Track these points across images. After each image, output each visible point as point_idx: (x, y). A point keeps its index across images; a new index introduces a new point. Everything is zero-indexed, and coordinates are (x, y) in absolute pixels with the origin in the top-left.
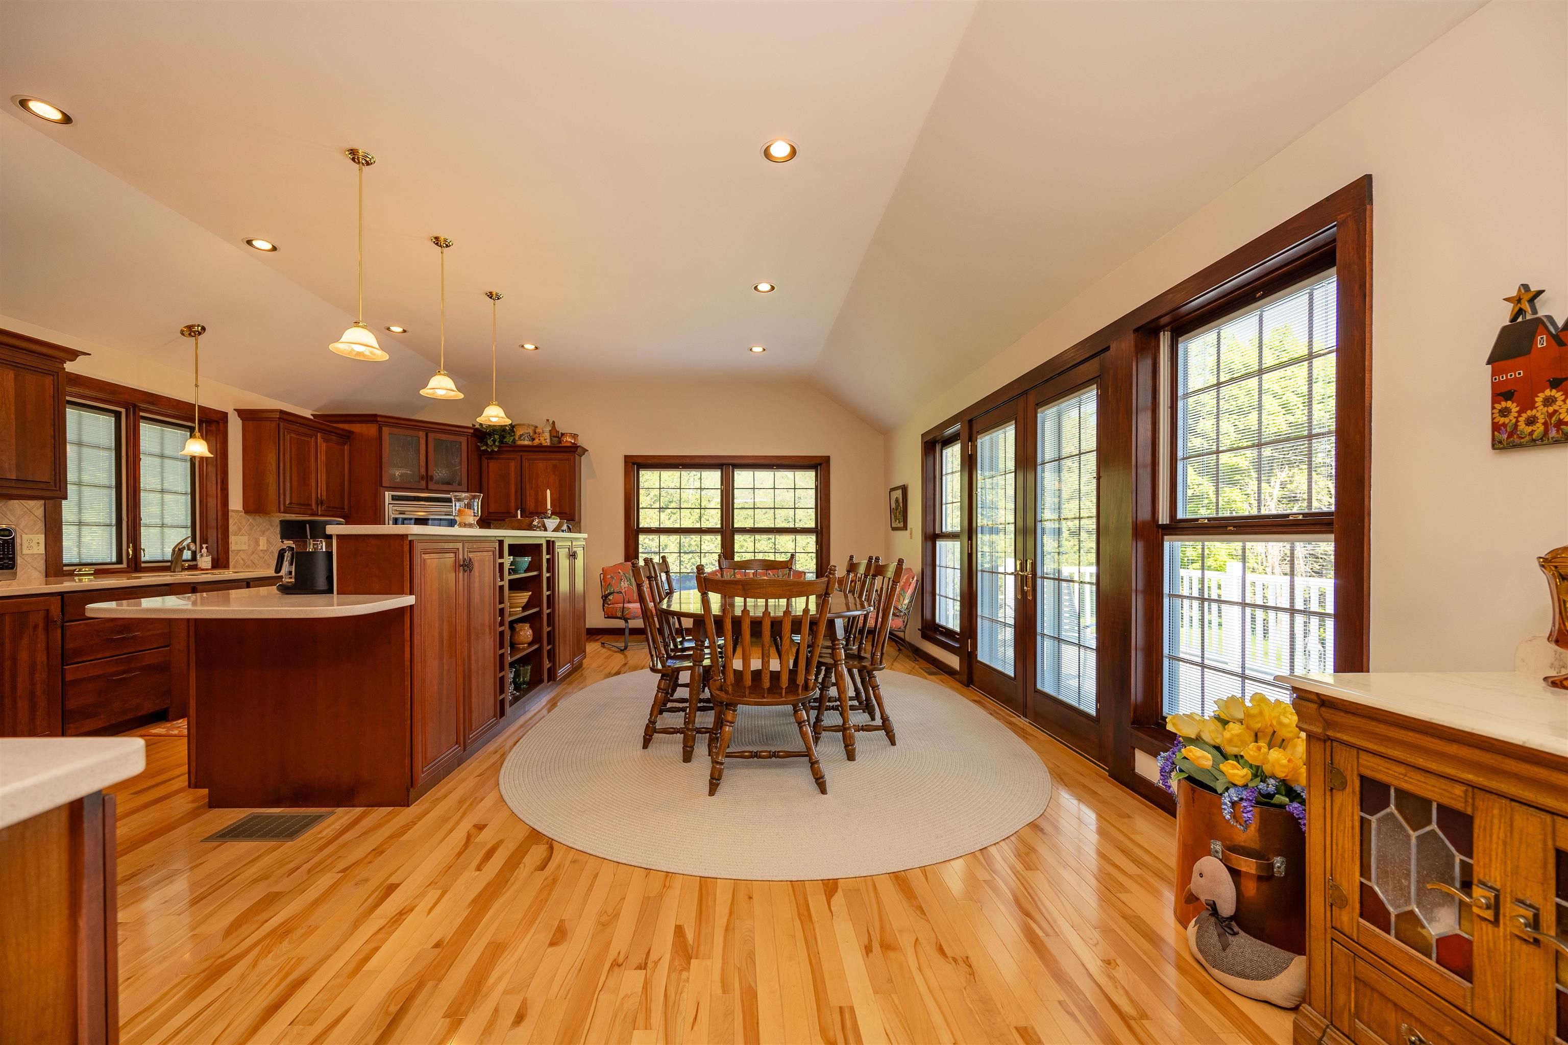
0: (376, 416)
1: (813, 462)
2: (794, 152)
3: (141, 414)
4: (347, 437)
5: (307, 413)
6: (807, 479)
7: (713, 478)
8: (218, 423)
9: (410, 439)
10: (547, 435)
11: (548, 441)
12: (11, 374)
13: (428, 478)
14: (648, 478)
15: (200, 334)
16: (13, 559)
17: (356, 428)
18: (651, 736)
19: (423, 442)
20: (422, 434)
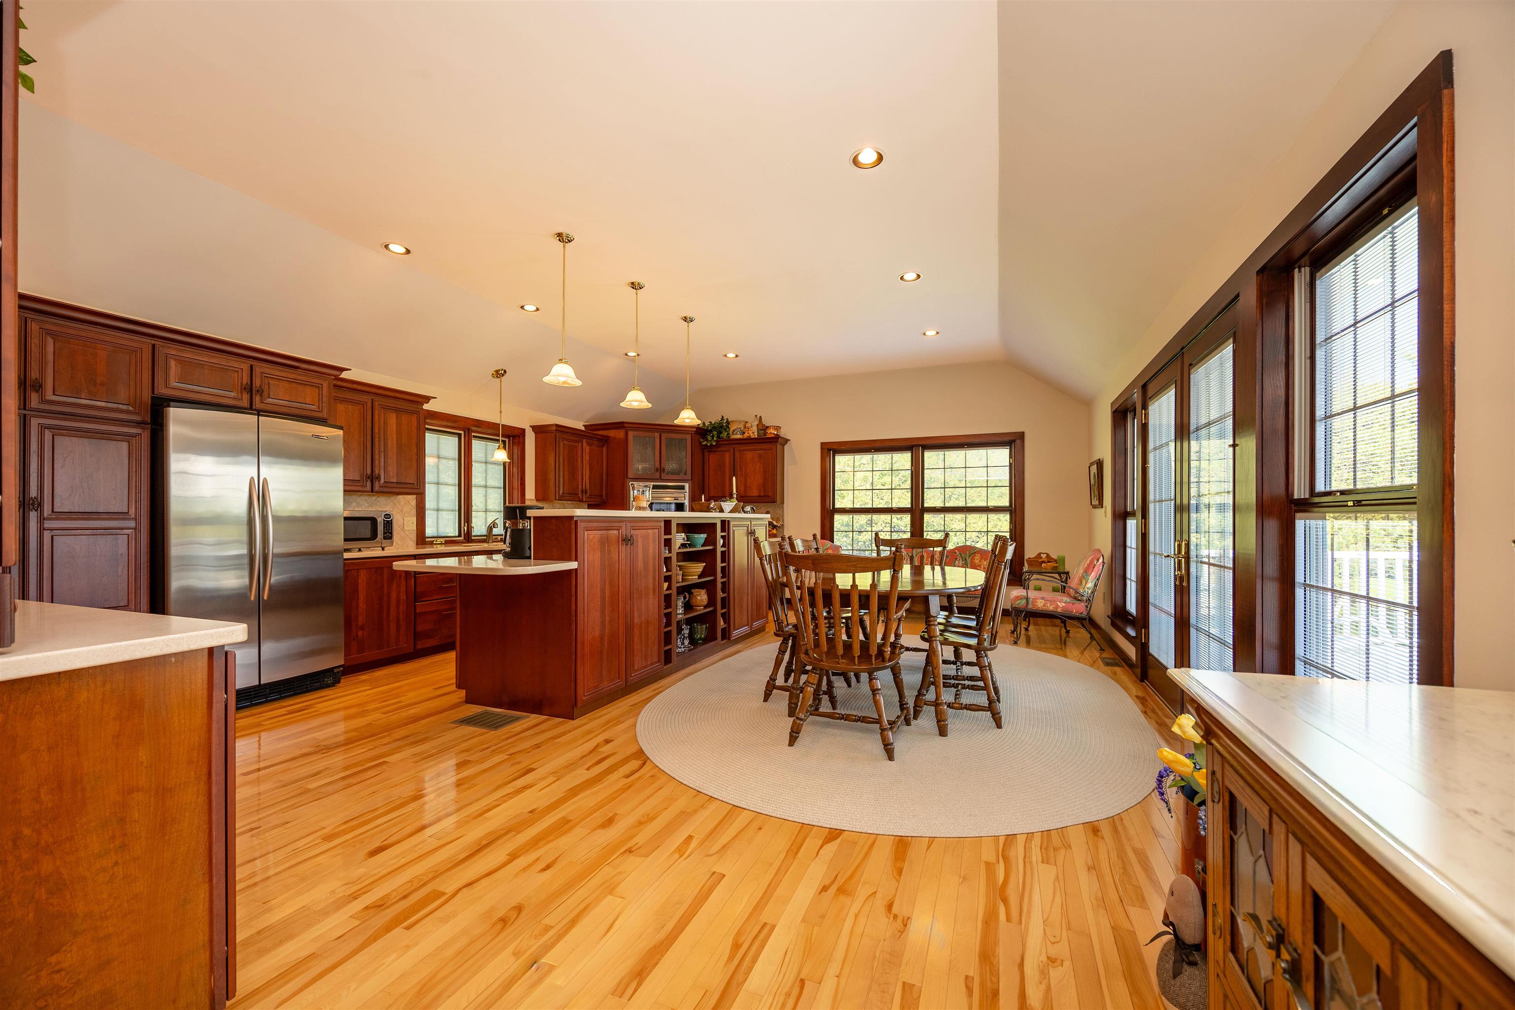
0: (623, 423)
1: (1007, 439)
2: (880, 158)
3: (473, 434)
4: (605, 440)
5: (579, 425)
6: (1001, 456)
7: (904, 460)
8: (519, 436)
9: (648, 439)
10: (755, 429)
11: (756, 433)
12: (394, 415)
13: (661, 470)
14: (842, 462)
15: (503, 375)
16: (391, 533)
17: (611, 433)
18: (771, 691)
19: (657, 441)
20: (657, 435)
